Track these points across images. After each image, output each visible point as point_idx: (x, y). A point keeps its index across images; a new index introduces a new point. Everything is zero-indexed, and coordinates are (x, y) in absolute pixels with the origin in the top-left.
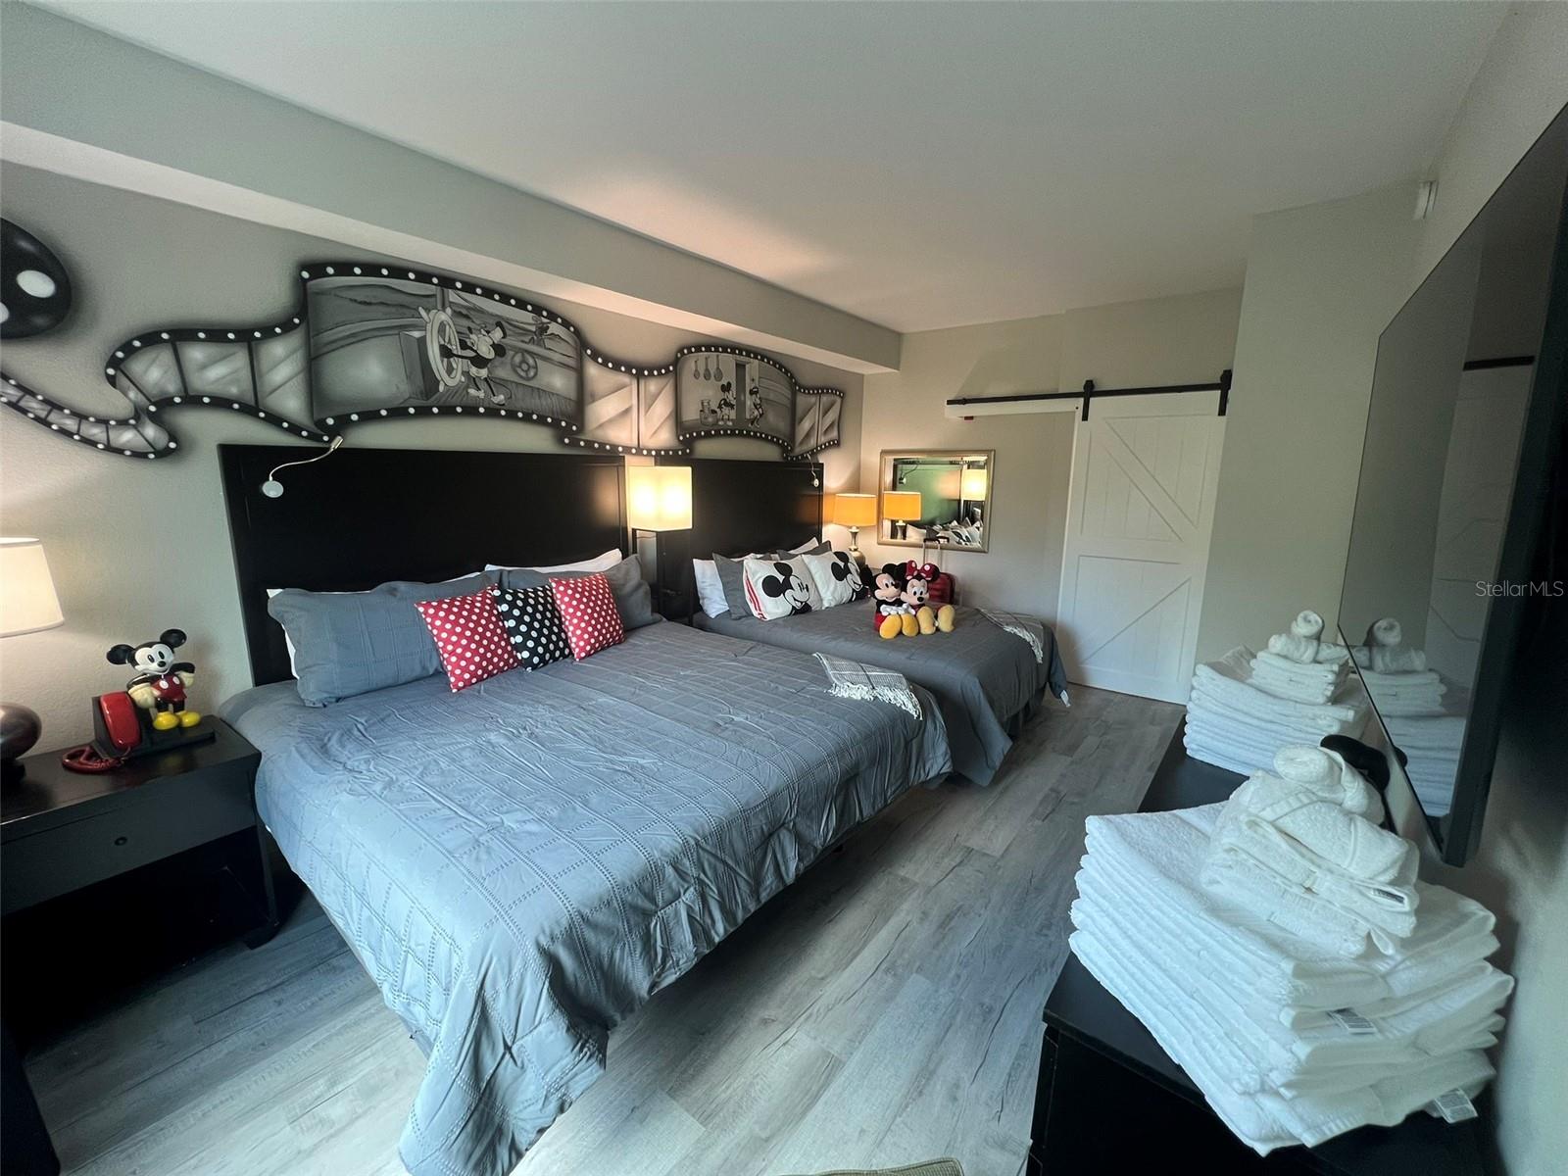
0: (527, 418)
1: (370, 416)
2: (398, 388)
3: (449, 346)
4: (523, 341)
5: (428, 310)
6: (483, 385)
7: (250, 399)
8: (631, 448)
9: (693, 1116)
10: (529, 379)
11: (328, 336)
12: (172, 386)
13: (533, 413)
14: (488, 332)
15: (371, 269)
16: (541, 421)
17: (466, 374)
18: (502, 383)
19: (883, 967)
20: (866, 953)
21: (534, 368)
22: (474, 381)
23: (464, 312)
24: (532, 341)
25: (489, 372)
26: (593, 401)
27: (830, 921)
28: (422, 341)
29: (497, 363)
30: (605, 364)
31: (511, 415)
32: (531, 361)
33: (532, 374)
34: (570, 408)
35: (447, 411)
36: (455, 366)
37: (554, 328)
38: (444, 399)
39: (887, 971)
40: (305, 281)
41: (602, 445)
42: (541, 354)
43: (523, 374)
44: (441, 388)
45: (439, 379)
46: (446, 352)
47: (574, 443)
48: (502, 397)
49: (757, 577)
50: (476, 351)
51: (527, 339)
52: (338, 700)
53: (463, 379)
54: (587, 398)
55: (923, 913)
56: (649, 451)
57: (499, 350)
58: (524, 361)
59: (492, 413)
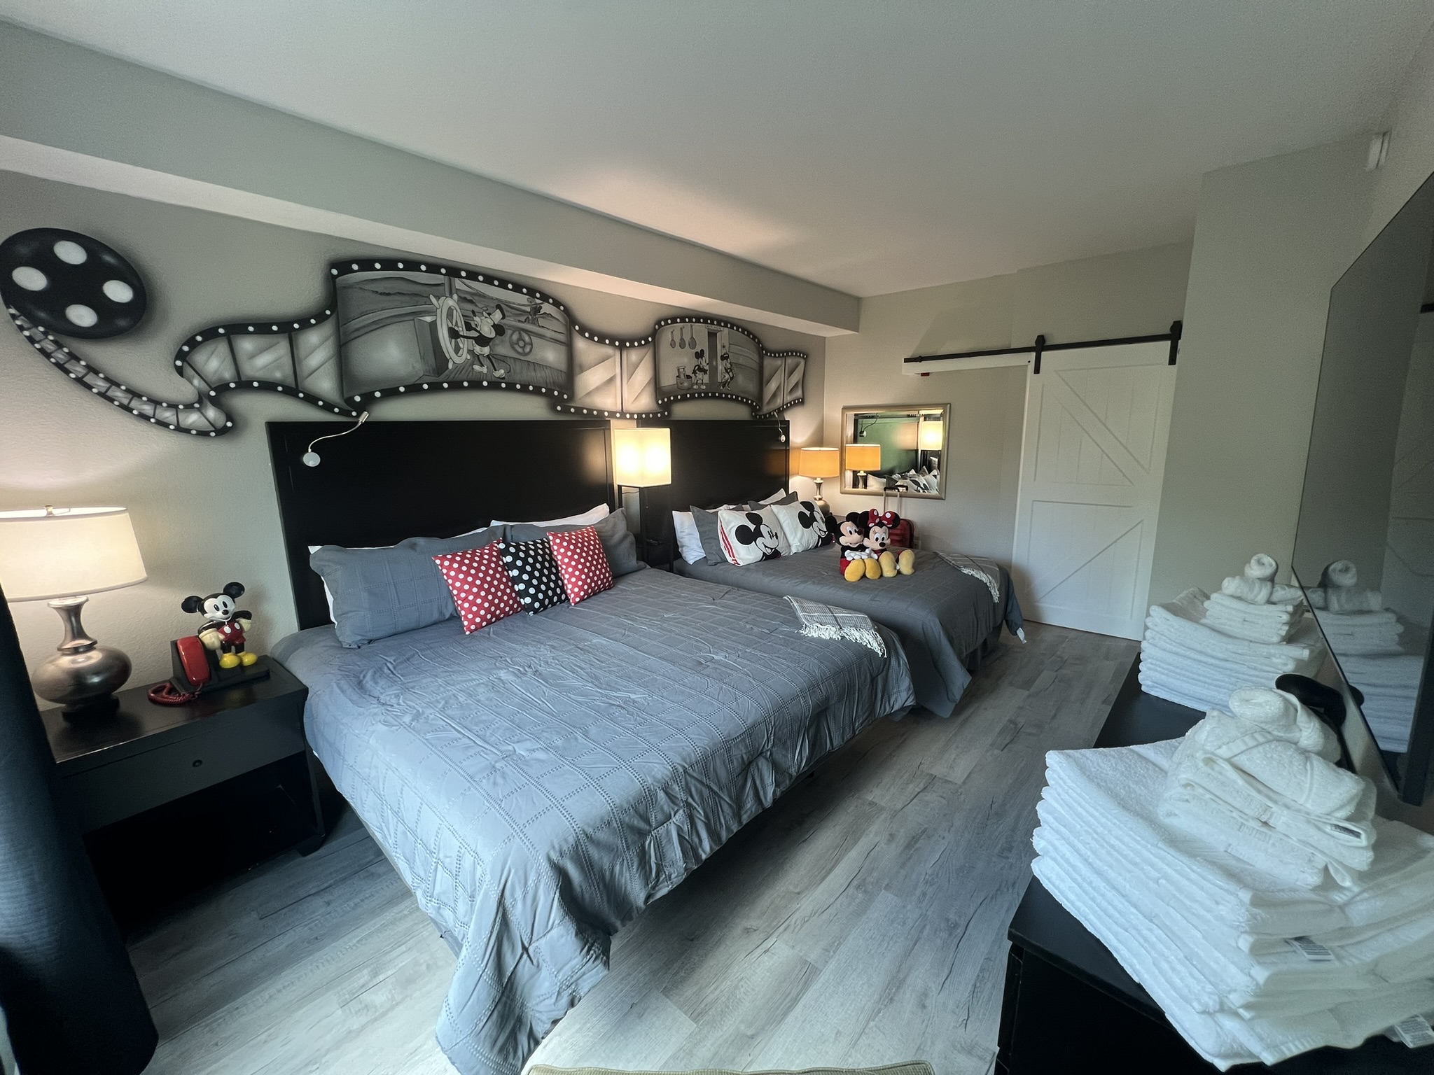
0: (524, 390)
1: (391, 393)
2: (413, 367)
3: (456, 328)
4: (519, 321)
5: (438, 298)
6: (487, 362)
7: (290, 381)
8: (616, 413)
9: (685, 1013)
10: (526, 354)
11: (355, 324)
12: (228, 374)
13: (529, 385)
14: (489, 314)
15: (389, 264)
16: (537, 392)
17: (471, 352)
18: (503, 359)
19: (855, 883)
20: (837, 871)
21: (528, 344)
22: (477, 358)
23: (469, 297)
24: (527, 320)
25: (491, 349)
26: (582, 372)
27: (804, 841)
28: (433, 326)
29: (497, 342)
30: (591, 338)
31: (511, 387)
32: (527, 339)
33: (527, 350)
34: (561, 379)
35: (456, 386)
36: (461, 346)
37: (547, 308)
38: (452, 376)
39: (858, 887)
40: (334, 277)
41: (590, 411)
42: (536, 331)
43: (520, 350)
44: (450, 366)
45: (449, 358)
46: (454, 334)
47: (566, 410)
48: (502, 371)
49: (730, 527)
50: (478, 332)
51: (523, 319)
52: (370, 642)
53: (469, 357)
54: (577, 369)
55: (891, 835)
56: (632, 415)
57: (499, 329)
58: (521, 338)
59: (494, 386)
